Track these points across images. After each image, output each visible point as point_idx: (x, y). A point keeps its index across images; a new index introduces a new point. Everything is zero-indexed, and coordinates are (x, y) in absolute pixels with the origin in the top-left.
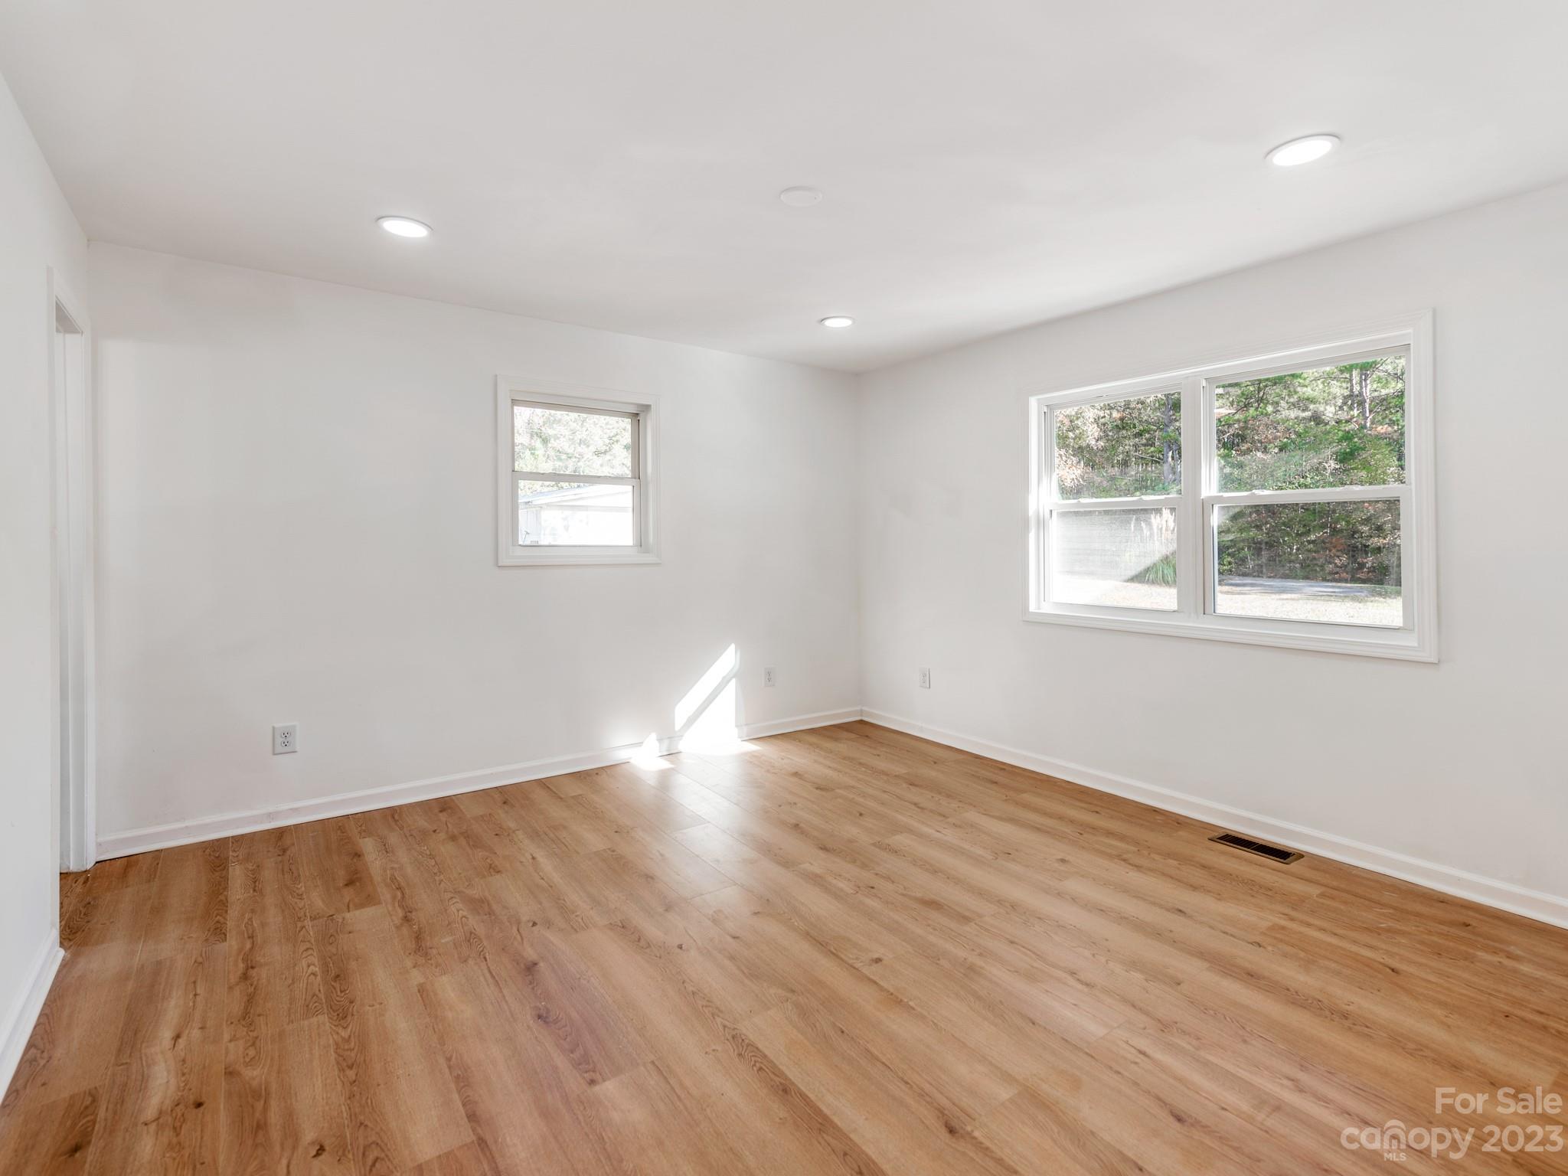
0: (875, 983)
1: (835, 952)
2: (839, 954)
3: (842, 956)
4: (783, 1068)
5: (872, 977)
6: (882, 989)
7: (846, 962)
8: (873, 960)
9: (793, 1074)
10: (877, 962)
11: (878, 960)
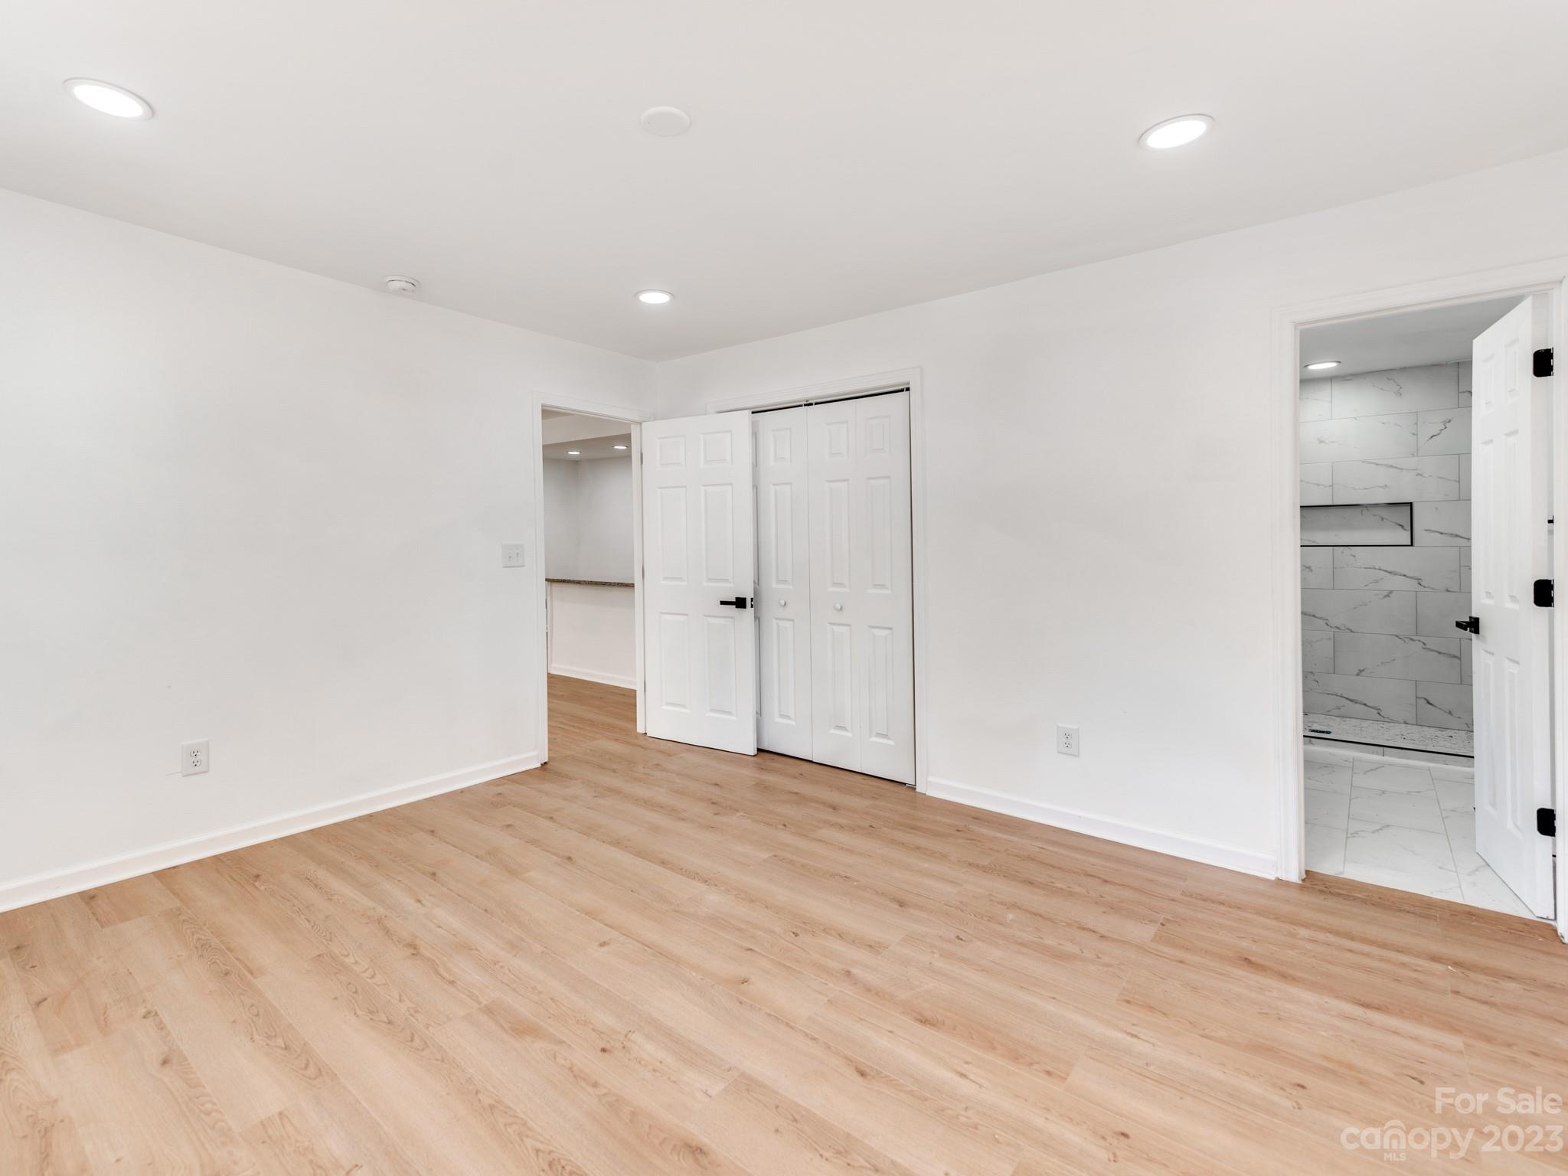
0: (606, 925)
1: (646, 948)
2: (641, 946)
3: (637, 944)
4: (668, 871)
5: (609, 929)
6: (601, 921)
7: (633, 939)
8: (608, 944)
9: (661, 869)
10: (604, 943)
11: (603, 944)
